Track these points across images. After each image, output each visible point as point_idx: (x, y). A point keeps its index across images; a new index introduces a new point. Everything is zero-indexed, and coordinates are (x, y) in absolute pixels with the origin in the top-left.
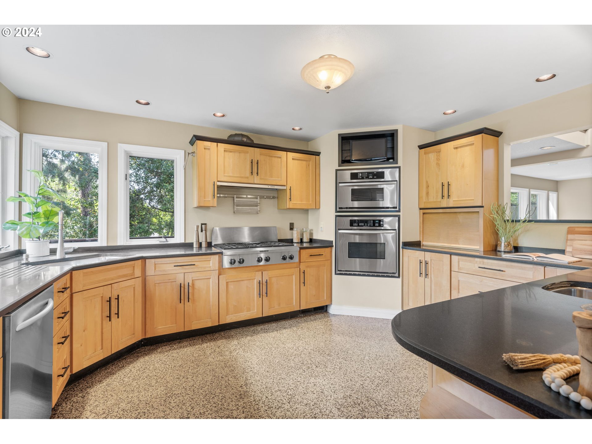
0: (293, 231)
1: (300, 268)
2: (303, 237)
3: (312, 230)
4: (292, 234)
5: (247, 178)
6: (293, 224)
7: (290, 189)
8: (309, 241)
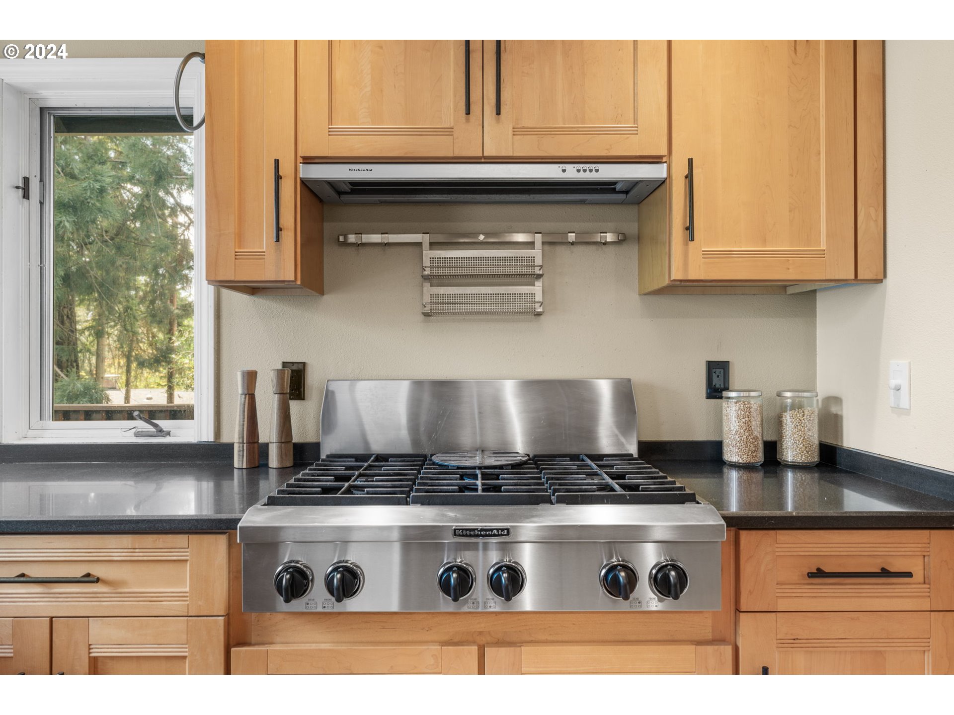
0: (724, 403)
1: (740, 644)
2: (780, 435)
3: (837, 400)
4: (719, 420)
5: (449, 131)
6: (723, 366)
7: (690, 177)
8: (816, 459)
